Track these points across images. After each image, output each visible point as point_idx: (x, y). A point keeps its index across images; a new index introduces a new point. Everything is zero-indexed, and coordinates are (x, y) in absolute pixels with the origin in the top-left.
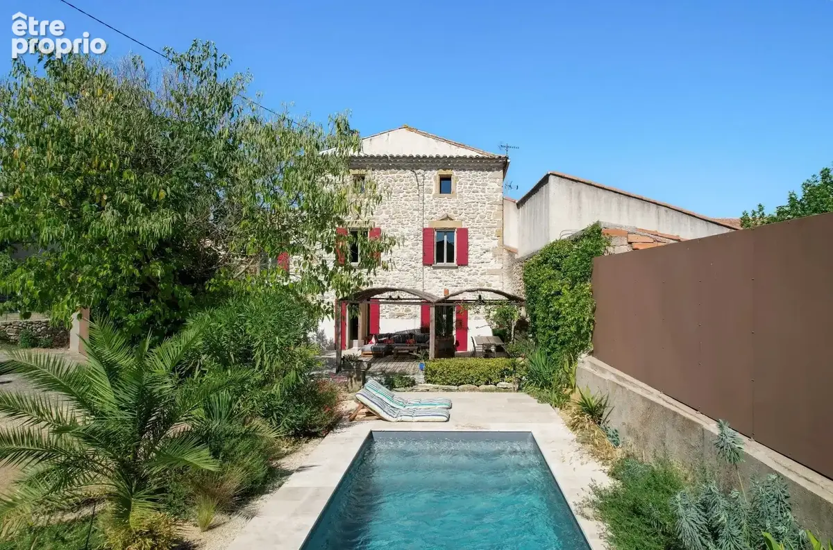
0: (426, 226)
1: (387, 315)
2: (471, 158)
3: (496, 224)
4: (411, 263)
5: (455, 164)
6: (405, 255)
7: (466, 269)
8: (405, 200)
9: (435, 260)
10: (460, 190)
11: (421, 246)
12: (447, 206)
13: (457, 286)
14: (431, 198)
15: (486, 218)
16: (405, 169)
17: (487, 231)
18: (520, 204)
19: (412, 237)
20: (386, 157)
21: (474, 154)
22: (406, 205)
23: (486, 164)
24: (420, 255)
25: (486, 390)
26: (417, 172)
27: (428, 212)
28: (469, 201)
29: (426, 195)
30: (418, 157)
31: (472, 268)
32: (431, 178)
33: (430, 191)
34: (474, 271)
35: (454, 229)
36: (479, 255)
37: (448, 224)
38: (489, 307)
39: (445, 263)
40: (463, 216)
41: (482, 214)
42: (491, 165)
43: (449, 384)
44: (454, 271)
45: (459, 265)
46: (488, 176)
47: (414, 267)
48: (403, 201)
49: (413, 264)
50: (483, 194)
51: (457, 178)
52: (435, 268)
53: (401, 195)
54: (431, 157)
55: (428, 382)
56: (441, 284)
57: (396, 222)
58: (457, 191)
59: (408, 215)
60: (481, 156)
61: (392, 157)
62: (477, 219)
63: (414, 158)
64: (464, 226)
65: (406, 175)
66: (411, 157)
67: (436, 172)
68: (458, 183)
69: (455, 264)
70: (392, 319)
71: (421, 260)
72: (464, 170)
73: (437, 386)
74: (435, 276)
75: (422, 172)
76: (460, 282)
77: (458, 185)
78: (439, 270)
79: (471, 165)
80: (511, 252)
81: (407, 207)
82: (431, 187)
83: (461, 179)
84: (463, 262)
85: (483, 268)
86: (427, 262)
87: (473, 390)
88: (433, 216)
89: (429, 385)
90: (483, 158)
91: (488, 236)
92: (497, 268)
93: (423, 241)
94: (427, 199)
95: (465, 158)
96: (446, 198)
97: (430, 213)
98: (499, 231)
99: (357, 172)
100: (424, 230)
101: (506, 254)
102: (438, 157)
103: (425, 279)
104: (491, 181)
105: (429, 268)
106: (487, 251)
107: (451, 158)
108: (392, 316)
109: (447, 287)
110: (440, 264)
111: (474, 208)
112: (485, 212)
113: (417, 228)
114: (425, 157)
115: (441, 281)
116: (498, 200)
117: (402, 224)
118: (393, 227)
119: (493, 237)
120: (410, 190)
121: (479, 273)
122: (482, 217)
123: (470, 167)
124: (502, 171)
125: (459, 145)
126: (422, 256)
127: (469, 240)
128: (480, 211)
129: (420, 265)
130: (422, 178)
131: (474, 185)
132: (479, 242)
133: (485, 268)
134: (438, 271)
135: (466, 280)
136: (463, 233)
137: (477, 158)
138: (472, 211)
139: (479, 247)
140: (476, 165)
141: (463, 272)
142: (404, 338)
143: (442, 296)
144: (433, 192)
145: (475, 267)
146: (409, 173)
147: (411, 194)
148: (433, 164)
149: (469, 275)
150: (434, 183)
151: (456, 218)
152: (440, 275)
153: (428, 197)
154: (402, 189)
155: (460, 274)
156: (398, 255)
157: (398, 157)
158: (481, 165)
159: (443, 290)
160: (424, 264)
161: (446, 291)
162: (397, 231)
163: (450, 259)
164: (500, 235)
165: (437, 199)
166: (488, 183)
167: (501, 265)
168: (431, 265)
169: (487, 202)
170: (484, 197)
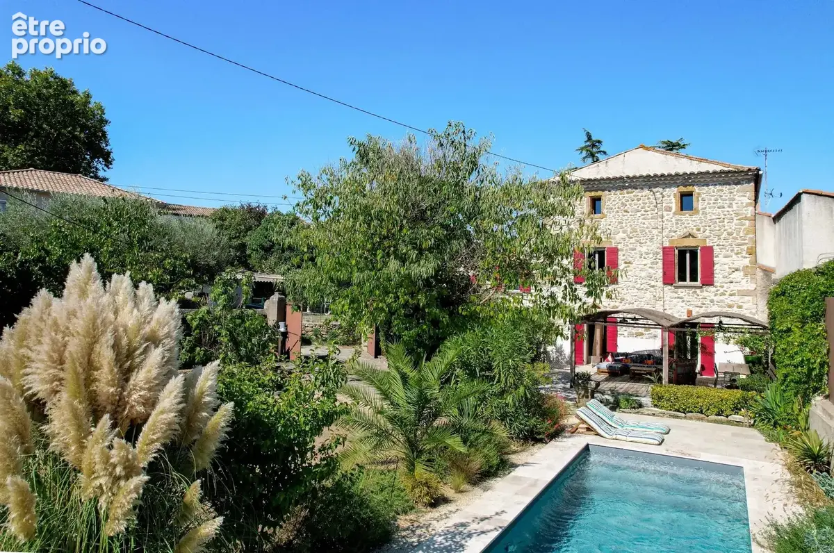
0: (667, 244)
1: (626, 333)
2: (715, 173)
3: (746, 241)
4: (650, 282)
5: (696, 180)
6: (643, 274)
7: (711, 289)
8: (644, 219)
9: (677, 279)
10: (704, 206)
11: (660, 264)
12: (689, 224)
13: (701, 307)
14: (671, 216)
15: (735, 235)
16: (642, 189)
17: (736, 249)
18: (777, 218)
19: (651, 256)
20: (622, 178)
21: (718, 168)
22: (644, 224)
23: (733, 178)
24: (660, 273)
25: (715, 422)
26: (655, 190)
27: (667, 230)
28: (714, 217)
29: (665, 213)
30: (656, 176)
31: (719, 288)
32: (671, 195)
33: (669, 209)
34: (722, 290)
35: (697, 247)
36: (727, 274)
37: (690, 243)
38: (728, 334)
39: (688, 283)
40: (707, 233)
41: (730, 230)
42: (739, 178)
43: (676, 410)
44: (698, 291)
45: (703, 285)
46: (736, 190)
47: (653, 286)
48: (640, 221)
49: (653, 283)
50: (730, 209)
51: (699, 194)
52: (677, 287)
53: (639, 214)
54: (670, 175)
55: (655, 406)
56: (683, 304)
57: (634, 241)
58: (700, 207)
59: (646, 233)
60: (726, 169)
61: (628, 177)
62: (723, 236)
63: (652, 177)
64: (709, 243)
65: (644, 194)
66: (648, 176)
67: (676, 189)
68: (700, 199)
69: (698, 283)
70: (631, 339)
71: (662, 279)
72: (708, 185)
73: (663, 411)
74: (676, 295)
75: (661, 190)
76: (705, 302)
77: (701, 201)
78: (683, 290)
79: (715, 179)
80: (767, 272)
81: (645, 226)
82: (671, 205)
83: (705, 196)
84: (708, 281)
85: (732, 288)
86: (668, 280)
87: (702, 419)
88: (673, 234)
89: (656, 409)
90: (729, 172)
91: (737, 254)
92: (749, 288)
93: (664, 259)
94: (666, 217)
95: (708, 173)
96: (687, 215)
97: (670, 231)
98: (752, 247)
99: (593, 194)
100: (664, 248)
101: (760, 274)
102: (677, 175)
103: (666, 299)
104: (742, 195)
105: (670, 287)
106: (737, 270)
107: (692, 174)
108: (631, 335)
109: (691, 308)
110: (681, 283)
111: (721, 224)
112: (733, 228)
113: (655, 247)
114: (663, 175)
115: (683, 301)
116: (749, 215)
117: (640, 243)
118: (631, 246)
119: (744, 255)
120: (649, 209)
121: (728, 294)
122: (730, 234)
123: (714, 181)
124: (752, 184)
125: (700, 160)
126: (661, 275)
127: (715, 259)
128: (726, 228)
129: (660, 284)
130: (661, 196)
131: (719, 201)
132: (726, 260)
133: (736, 288)
134: (680, 290)
135: (712, 301)
136: (709, 251)
137: (722, 172)
138: (717, 228)
139: (726, 267)
140: (721, 179)
141: (708, 292)
142: (642, 358)
143: (684, 317)
144: (674, 210)
145: (722, 287)
146: (646, 192)
147: (649, 213)
148: (672, 182)
149: (715, 295)
150: (673, 200)
151: (699, 236)
152: (681, 295)
153: (667, 215)
154: (639, 208)
155: (705, 294)
156: (636, 274)
157: (634, 177)
158: (727, 179)
159: (686, 311)
160: (664, 284)
161: (690, 312)
162: (635, 249)
163: (694, 279)
164: (752, 252)
165: (678, 217)
166: (736, 197)
167: (755, 286)
168: (672, 284)
169: (735, 218)
170: (731, 213)
